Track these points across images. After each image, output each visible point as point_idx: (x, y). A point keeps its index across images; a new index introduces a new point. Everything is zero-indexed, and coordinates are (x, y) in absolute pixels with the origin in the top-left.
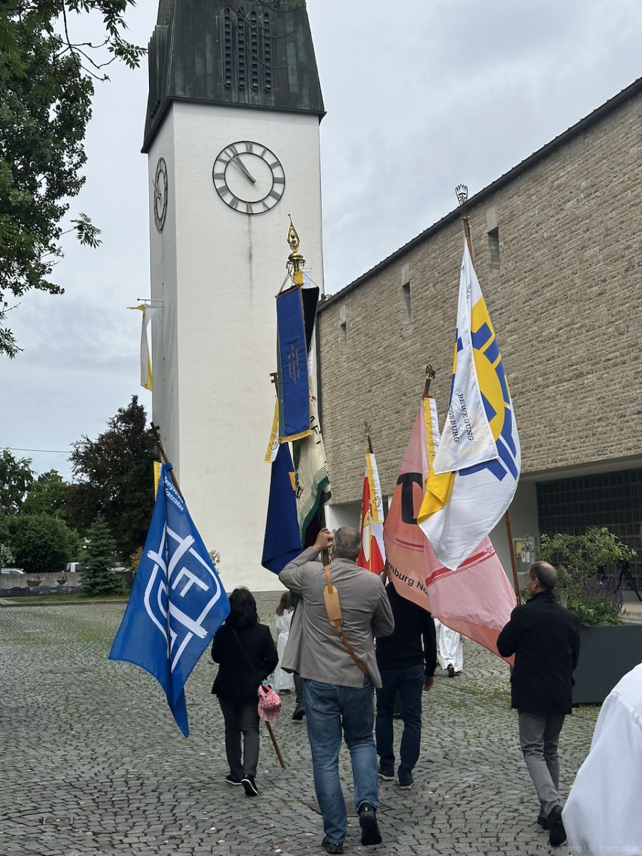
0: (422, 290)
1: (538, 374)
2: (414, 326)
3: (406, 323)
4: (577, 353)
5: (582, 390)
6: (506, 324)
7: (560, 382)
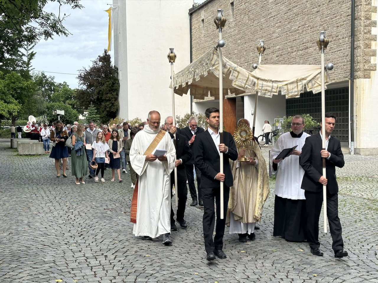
0: (239, 6)
1: (289, 47)
2: (235, 22)
3: (231, 20)
4: (306, 38)
5: (308, 55)
6: (276, 24)
7: (298, 51)
